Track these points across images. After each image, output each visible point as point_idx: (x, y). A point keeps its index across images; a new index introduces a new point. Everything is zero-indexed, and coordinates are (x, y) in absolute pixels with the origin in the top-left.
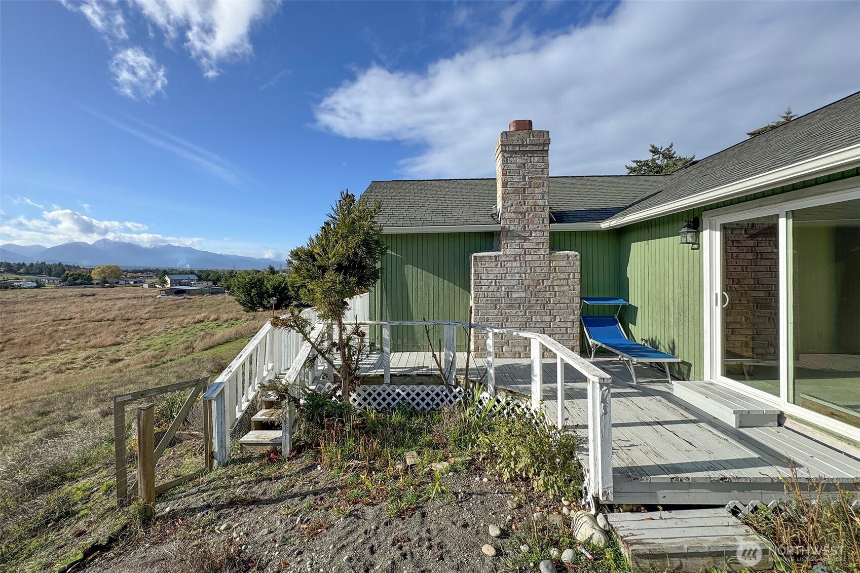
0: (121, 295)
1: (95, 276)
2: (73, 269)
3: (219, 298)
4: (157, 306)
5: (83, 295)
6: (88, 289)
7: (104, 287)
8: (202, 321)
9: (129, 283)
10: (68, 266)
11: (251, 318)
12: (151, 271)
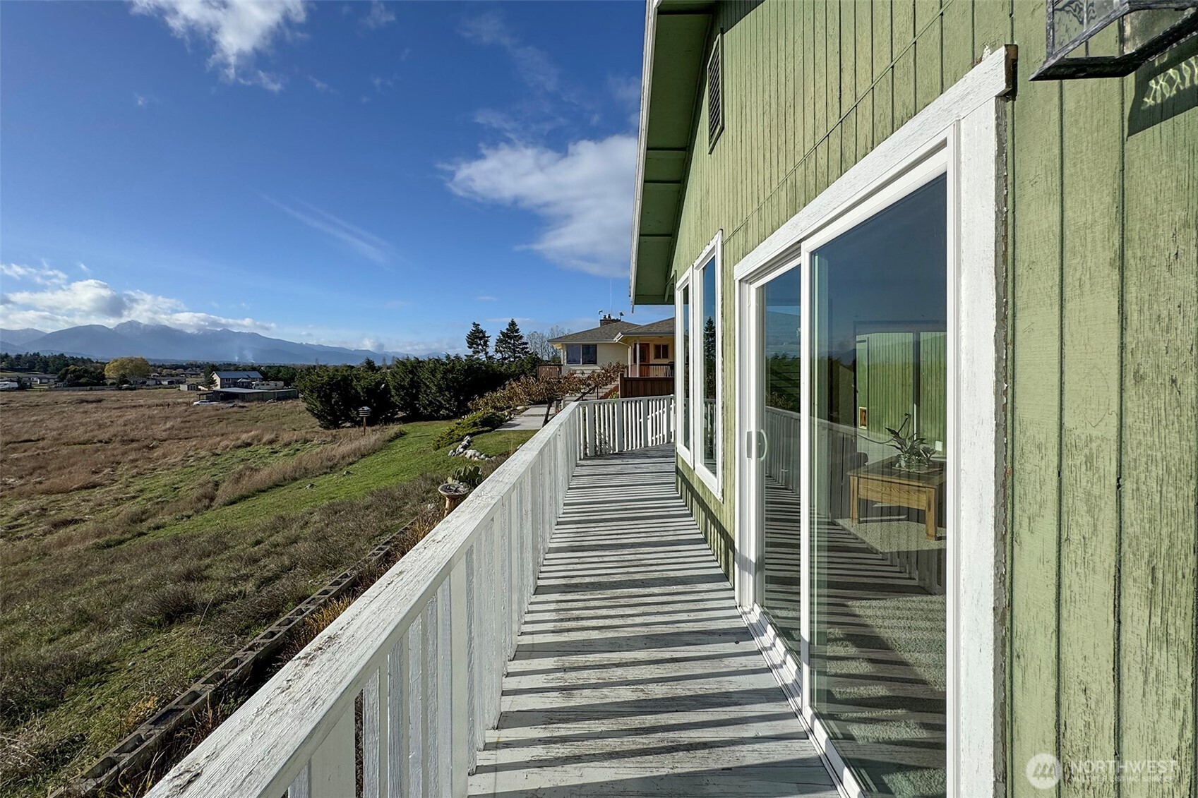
0: (142, 402)
1: (110, 374)
2: (80, 363)
3: (287, 407)
4: (188, 419)
5: (82, 401)
6: (95, 393)
7: (120, 389)
8: (249, 445)
9: (161, 384)
10: (73, 359)
11: (329, 439)
12: (199, 367)
